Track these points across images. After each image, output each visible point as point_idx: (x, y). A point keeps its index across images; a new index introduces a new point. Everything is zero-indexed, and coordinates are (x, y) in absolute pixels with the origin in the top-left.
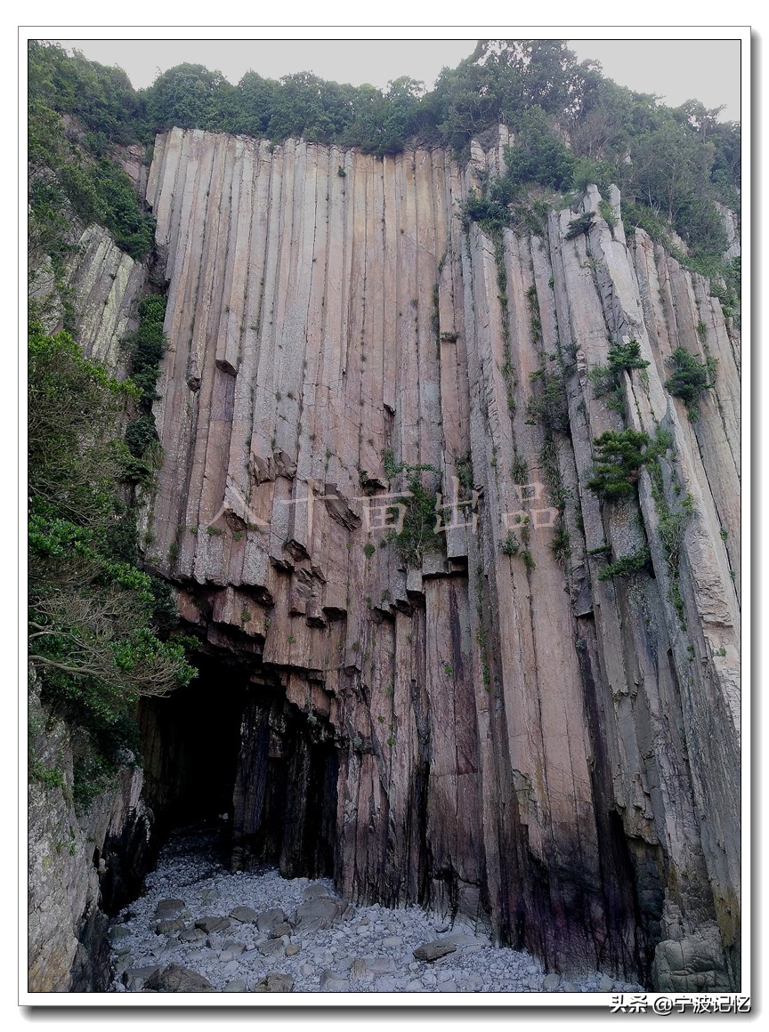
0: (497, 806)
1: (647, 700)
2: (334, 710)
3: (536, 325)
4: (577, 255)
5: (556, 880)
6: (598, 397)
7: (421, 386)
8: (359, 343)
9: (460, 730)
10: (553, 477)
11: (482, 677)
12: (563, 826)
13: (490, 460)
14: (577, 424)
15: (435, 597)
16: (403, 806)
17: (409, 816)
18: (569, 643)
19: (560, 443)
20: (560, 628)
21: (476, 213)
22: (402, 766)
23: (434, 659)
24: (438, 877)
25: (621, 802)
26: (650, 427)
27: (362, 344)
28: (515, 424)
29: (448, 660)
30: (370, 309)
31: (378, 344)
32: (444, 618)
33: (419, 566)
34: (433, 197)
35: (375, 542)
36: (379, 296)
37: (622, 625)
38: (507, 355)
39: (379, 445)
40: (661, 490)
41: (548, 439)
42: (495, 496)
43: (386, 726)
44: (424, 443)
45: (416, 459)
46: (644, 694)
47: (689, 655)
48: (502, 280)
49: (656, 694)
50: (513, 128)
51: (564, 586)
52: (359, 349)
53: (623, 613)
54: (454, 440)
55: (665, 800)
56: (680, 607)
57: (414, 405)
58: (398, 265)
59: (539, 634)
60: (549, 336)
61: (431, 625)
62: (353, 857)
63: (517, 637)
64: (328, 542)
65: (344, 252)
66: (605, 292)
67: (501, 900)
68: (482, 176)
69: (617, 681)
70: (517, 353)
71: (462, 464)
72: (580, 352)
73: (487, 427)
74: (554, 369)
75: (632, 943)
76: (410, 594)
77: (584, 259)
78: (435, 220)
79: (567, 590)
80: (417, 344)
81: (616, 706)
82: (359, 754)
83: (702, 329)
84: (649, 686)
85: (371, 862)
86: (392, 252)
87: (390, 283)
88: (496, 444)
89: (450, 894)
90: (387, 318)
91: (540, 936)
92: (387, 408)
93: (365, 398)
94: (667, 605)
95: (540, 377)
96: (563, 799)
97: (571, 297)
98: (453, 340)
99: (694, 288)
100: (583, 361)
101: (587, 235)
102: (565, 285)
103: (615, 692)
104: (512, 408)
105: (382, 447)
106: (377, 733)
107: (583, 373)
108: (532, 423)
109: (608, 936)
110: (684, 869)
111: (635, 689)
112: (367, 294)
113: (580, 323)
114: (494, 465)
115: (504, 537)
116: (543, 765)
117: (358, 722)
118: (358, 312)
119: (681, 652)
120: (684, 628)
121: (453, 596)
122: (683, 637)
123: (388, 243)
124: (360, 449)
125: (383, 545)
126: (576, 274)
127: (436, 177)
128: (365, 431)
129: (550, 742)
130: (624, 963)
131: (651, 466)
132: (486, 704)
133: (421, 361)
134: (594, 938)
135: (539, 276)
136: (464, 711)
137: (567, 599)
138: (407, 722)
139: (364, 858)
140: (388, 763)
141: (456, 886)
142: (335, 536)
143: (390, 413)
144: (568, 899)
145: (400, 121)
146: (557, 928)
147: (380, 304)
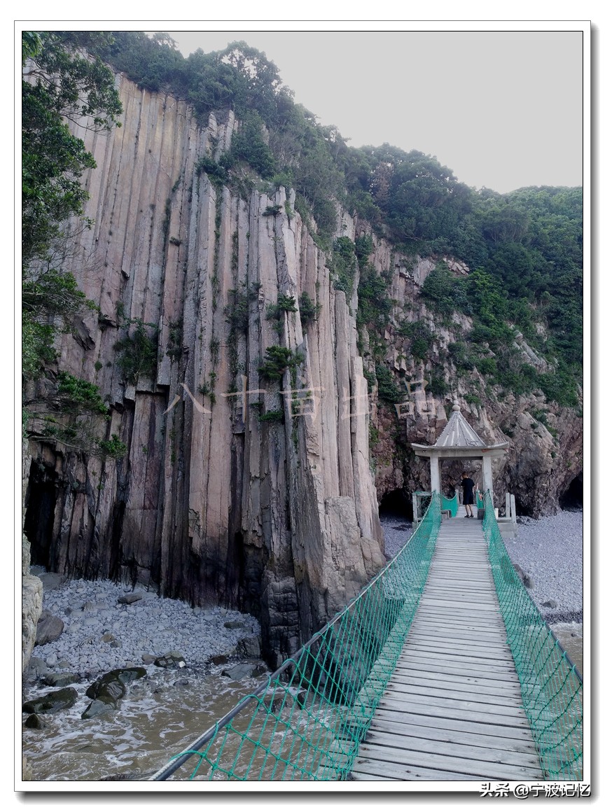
0: (172, 527)
1: (271, 482)
2: (59, 464)
3: (235, 259)
4: (267, 228)
5: (204, 564)
6: (267, 320)
7: (151, 266)
8: (109, 222)
9: (148, 485)
10: (233, 354)
11: (170, 457)
12: (212, 538)
13: (198, 335)
14: (253, 330)
15: (141, 405)
16: (105, 525)
17: (108, 530)
18: (228, 447)
19: (240, 336)
20: (225, 438)
21: (206, 168)
22: (107, 502)
23: (137, 442)
24: (124, 565)
25: (245, 528)
26: (293, 347)
27: (111, 222)
28: (215, 316)
29: (145, 444)
30: (119, 199)
31: (122, 226)
32: (146, 418)
33: (135, 384)
34: (175, 135)
35: (103, 362)
36: (127, 191)
37: (262, 444)
38: (215, 271)
39: (115, 298)
40: (295, 382)
41: (233, 331)
42: (199, 357)
43: (97, 478)
44: (148, 305)
45: (140, 314)
46: (270, 479)
47: (297, 465)
48: (218, 221)
49: (276, 479)
50: (238, 117)
51: (230, 416)
52: (109, 225)
53: (264, 438)
54: (170, 310)
55: (273, 527)
56: (296, 442)
57: (144, 277)
58: (143, 174)
59: (213, 440)
60: (242, 269)
61: (137, 422)
62: (66, 552)
63: (202, 440)
64: (70, 355)
65: (106, 151)
66: (280, 258)
67: (167, 576)
68: (214, 141)
69: (254, 470)
70: (222, 273)
71: (174, 328)
72: (261, 289)
73: (197, 313)
74: (243, 292)
75: (237, 593)
76: (125, 400)
77: (272, 233)
78: (174, 152)
79: (231, 419)
80: (150, 236)
81: (251, 483)
82: (75, 493)
83: (318, 285)
84: (273, 476)
85: (79, 556)
86: (140, 163)
87: (136, 185)
88: (203, 326)
89: (131, 573)
90: (131, 209)
91: (190, 592)
92: (124, 274)
93: (108, 261)
94: (290, 440)
95: (234, 294)
96: (214, 525)
97: (261, 252)
98: (177, 243)
99: (318, 259)
100: (262, 295)
101: (275, 217)
102: (258, 243)
103: (253, 476)
104: (215, 306)
105: (116, 299)
106: (91, 482)
107: (261, 302)
108: (229, 322)
109: (226, 590)
110: (278, 556)
111: (264, 476)
112: (118, 187)
113: (263, 270)
114: (200, 338)
115: (202, 383)
116: (206, 507)
117: (78, 472)
118: (110, 199)
119: (293, 464)
120: (297, 452)
121: (153, 406)
122: (296, 457)
123: (138, 156)
124: (101, 296)
125: (109, 365)
126: (265, 240)
127: (179, 122)
128: (105, 285)
129: (211, 497)
130: (232, 602)
131: (291, 368)
132: (170, 473)
133: (153, 249)
134: (218, 591)
135: (241, 228)
136: (152, 475)
137: (230, 423)
138: (112, 477)
139: (74, 553)
140: (96, 500)
141: (136, 569)
142: (75, 352)
143: (125, 277)
144: (208, 573)
145: (160, 69)
146: (200, 587)
147: (127, 198)
